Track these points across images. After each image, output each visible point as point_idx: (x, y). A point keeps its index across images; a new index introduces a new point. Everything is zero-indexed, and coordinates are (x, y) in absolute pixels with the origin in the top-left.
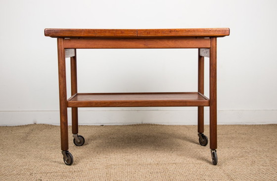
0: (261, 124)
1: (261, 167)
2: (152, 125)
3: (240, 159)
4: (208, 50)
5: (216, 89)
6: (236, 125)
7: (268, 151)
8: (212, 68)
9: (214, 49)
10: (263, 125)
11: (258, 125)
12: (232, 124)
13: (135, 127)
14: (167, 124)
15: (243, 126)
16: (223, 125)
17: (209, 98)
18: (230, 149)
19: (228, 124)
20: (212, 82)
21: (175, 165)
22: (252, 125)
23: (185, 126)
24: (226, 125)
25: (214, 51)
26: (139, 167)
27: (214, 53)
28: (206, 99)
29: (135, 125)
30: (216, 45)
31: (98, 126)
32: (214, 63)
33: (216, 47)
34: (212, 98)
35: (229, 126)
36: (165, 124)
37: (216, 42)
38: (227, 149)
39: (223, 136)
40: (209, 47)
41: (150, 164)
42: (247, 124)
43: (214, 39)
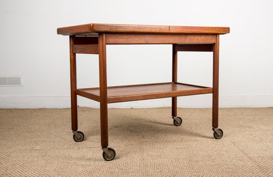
0: (262, 107)
3: (249, 136)
11: (259, 108)
13: (158, 110)
14: (185, 107)
15: (247, 108)
16: (231, 108)
18: (240, 128)
19: (234, 107)
22: (255, 108)
23: (199, 109)
29: (159, 108)
31: (128, 109)
35: (235, 108)
36: (183, 107)
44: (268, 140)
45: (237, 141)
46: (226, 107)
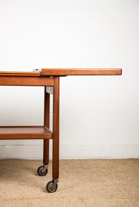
0: (121, 158)
1: (120, 200)
2: (17, 160)
3: (100, 192)
4: (52, 88)
5: (58, 124)
6: (98, 159)
7: (126, 185)
8: (55, 104)
9: (57, 87)
10: (122, 159)
11: (118, 159)
12: (94, 158)
14: (32, 159)
15: (104, 160)
17: (52, 131)
18: (92, 183)
19: (90, 158)
20: (55, 117)
21: (39, 199)
22: (113, 159)
24: (88, 160)
25: (57, 89)
26: (3, 203)
27: (57, 91)
28: (50, 133)
30: (59, 83)
32: (57, 99)
33: (59, 86)
34: (55, 131)
35: (91, 160)
37: (59, 81)
38: (89, 183)
39: (85, 170)
40: (53, 85)
41: (15, 199)
42: (108, 158)
43: (57, 78)
44: (120, 196)
45: (85, 198)
46: (81, 158)
